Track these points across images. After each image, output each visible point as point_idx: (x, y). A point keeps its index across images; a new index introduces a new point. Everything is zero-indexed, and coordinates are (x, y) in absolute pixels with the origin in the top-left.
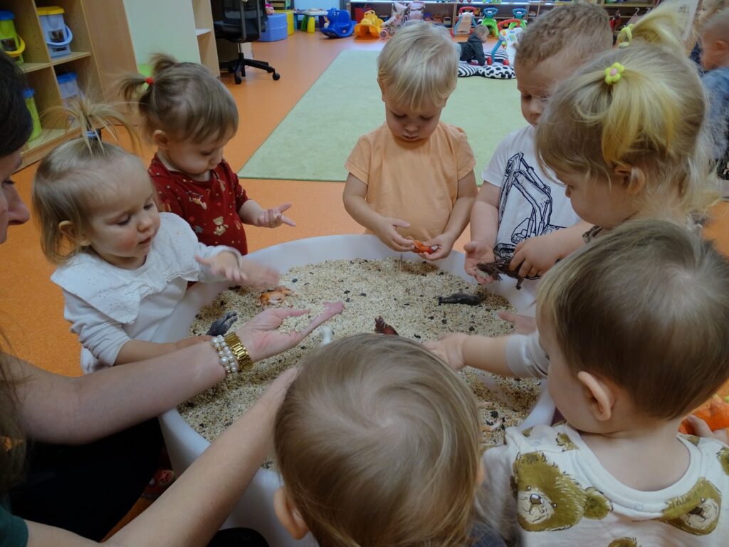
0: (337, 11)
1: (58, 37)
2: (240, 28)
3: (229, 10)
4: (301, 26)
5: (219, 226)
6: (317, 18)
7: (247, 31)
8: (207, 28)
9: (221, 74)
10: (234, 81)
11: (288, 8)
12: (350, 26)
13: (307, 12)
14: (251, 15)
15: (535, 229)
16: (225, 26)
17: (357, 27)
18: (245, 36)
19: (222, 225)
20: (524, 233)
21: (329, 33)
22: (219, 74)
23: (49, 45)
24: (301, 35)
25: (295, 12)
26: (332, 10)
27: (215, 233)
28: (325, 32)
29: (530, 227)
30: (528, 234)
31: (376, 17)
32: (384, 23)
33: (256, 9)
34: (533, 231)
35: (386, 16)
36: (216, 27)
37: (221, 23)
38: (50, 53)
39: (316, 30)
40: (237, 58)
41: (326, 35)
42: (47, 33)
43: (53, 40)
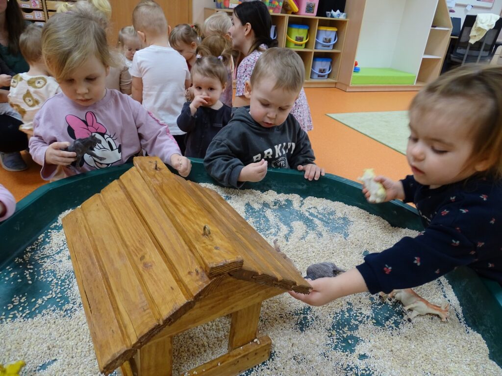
1: (327, 40)
8: (440, 55)
33: (480, 50)
42: (322, 38)
43: (324, 42)
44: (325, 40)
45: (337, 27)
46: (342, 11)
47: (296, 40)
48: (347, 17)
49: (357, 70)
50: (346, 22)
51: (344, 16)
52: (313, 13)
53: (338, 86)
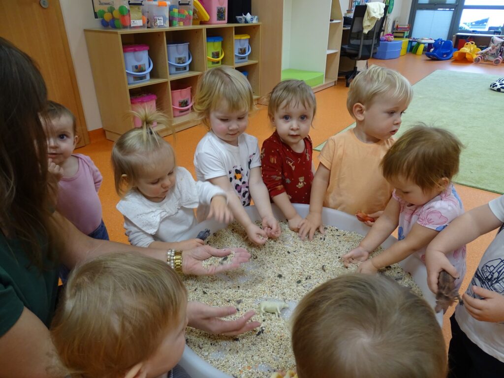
0: (442, 41)
1: (243, 51)
2: (358, 51)
3: (354, 38)
4: (412, 49)
5: (301, 182)
6: (427, 45)
7: (362, 53)
8: (336, 49)
9: (338, 79)
10: (345, 85)
11: (406, 37)
12: (451, 52)
13: (419, 40)
14: (367, 42)
15: (500, 271)
16: (348, 49)
17: (456, 54)
18: (360, 56)
19: (303, 182)
20: (492, 268)
21: (431, 56)
22: (336, 79)
23: (236, 55)
24: (411, 56)
25: (411, 40)
26: (438, 40)
27: (297, 186)
28: (428, 55)
29: (498, 267)
30: (494, 272)
31: (475, 46)
32: (481, 51)
33: (373, 39)
34: (498, 271)
35: (484, 46)
36: (342, 49)
37: (346, 47)
38: (236, 60)
39: (423, 54)
40: (353, 69)
41: (430, 57)
42: (237, 49)
43: (239, 53)
44: (240, 52)
45: (249, 34)
47: (213, 58)
48: (258, 19)
50: (259, 25)
51: (256, 19)
52: (225, 20)
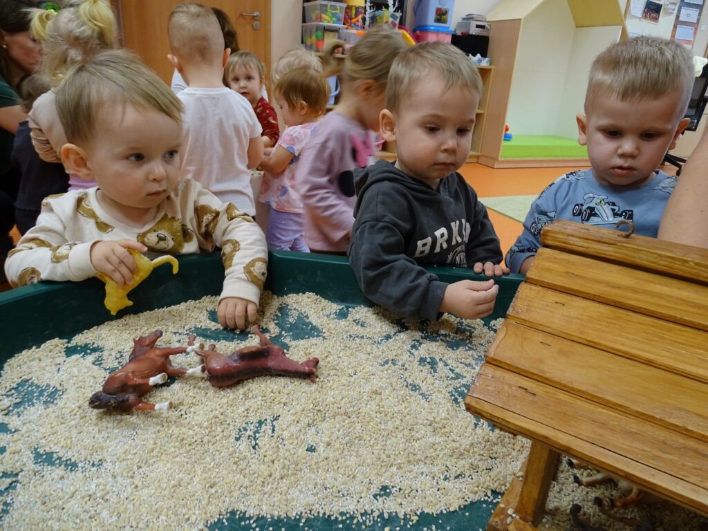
46: (484, 55)
48: (491, 63)
49: (508, 138)
50: (490, 70)
51: (487, 62)
53: (482, 160)
